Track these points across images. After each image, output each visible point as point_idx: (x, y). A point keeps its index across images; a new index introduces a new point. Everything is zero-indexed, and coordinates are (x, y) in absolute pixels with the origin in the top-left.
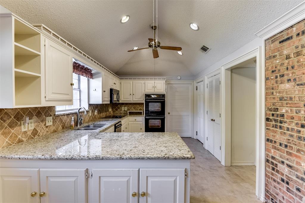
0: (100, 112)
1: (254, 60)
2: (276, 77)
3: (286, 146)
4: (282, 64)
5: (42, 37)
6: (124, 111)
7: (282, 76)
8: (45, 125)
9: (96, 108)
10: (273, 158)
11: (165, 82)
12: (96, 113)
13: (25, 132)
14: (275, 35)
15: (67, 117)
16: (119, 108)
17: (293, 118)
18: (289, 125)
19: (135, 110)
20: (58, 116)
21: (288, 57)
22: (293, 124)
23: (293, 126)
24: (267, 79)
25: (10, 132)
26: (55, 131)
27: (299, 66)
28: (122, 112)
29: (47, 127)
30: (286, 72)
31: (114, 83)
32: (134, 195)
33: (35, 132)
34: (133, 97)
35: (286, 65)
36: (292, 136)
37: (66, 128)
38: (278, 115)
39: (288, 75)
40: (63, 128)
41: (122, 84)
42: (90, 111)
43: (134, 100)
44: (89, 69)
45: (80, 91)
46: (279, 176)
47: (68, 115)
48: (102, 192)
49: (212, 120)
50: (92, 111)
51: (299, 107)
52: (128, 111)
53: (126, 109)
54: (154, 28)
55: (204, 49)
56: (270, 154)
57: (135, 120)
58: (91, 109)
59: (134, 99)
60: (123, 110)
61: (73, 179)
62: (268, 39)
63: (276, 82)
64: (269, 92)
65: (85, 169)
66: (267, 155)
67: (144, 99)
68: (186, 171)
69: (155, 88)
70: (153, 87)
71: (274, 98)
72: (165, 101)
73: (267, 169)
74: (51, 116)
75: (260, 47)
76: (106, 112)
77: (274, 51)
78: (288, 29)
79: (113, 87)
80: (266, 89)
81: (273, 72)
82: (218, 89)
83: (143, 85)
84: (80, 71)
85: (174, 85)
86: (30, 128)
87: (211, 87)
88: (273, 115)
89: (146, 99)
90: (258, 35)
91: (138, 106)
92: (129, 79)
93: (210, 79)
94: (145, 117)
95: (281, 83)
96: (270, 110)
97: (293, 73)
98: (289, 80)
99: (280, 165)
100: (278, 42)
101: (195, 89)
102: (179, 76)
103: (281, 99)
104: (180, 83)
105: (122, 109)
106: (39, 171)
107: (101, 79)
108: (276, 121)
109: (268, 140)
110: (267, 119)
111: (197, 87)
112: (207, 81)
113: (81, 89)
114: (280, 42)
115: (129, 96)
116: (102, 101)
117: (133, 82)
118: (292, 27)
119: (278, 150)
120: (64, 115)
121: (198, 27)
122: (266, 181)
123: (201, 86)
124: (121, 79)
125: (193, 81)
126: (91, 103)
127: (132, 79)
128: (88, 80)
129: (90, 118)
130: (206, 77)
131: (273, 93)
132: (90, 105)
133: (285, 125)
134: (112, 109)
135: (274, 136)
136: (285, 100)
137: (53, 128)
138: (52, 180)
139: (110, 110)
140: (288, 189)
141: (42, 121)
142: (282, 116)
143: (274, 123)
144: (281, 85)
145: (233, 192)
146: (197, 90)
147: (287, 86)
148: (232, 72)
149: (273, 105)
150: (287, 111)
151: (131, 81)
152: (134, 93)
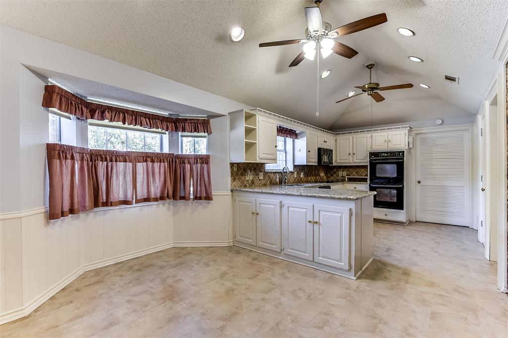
0: (306, 175)
5: (257, 116)
6: (343, 176)
8: (258, 178)
9: (302, 170)
11: (407, 132)
12: (302, 176)
13: (248, 181)
15: (274, 175)
16: (335, 173)
19: (358, 176)
20: (267, 173)
25: (241, 179)
26: (265, 185)
28: (338, 178)
29: (260, 180)
31: (325, 141)
32: (310, 222)
33: (253, 182)
34: (353, 158)
37: (273, 184)
40: (271, 183)
41: (338, 140)
42: (296, 173)
43: (355, 161)
44: (293, 130)
45: (286, 152)
47: (274, 173)
50: (298, 173)
52: (347, 177)
53: (345, 173)
54: (369, 67)
55: (450, 79)
57: (355, 188)
58: (296, 170)
61: (273, 206)
65: (279, 201)
67: (369, 160)
68: (350, 210)
69: (389, 143)
70: (386, 141)
72: (403, 162)
74: (262, 172)
76: (315, 176)
79: (322, 146)
83: (369, 140)
84: (285, 133)
85: (430, 135)
86: (250, 179)
92: (348, 133)
94: (370, 184)
102: (438, 119)
104: (442, 130)
106: (256, 200)
107: (305, 138)
113: (287, 151)
115: (348, 157)
116: (307, 162)
117: (353, 137)
120: (271, 173)
124: (337, 134)
126: (296, 164)
127: (352, 133)
128: (293, 141)
129: (295, 180)
130: (480, 118)
132: (295, 166)
134: (326, 174)
137: (264, 182)
138: (262, 205)
139: (322, 174)
141: (257, 175)
151: (350, 137)
152: (355, 152)
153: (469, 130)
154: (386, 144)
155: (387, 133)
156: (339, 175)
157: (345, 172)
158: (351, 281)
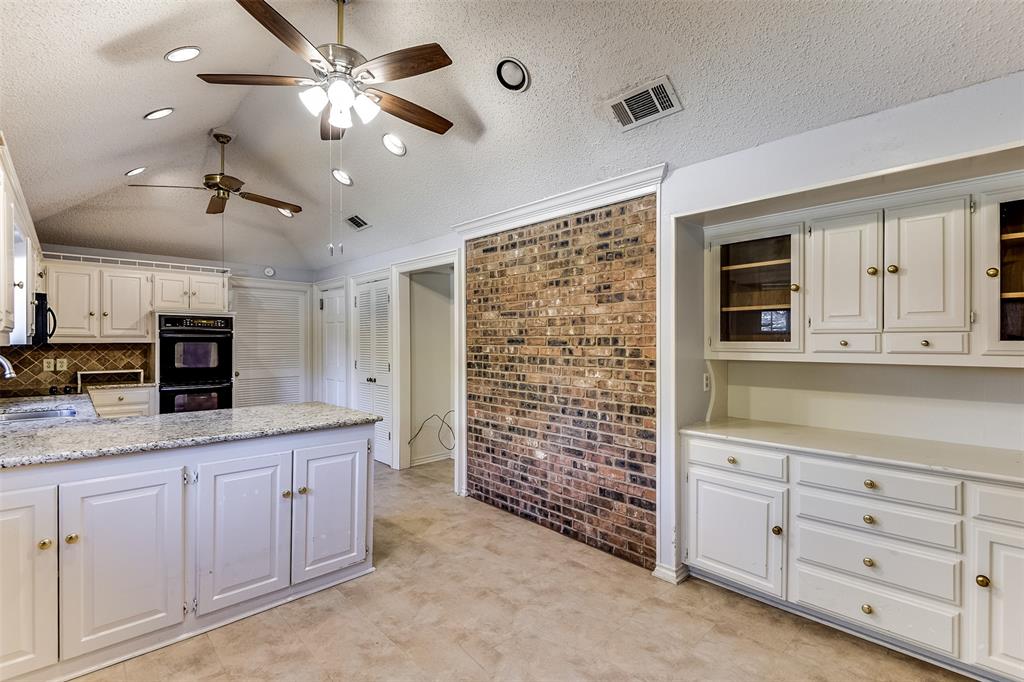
1: (451, 267)
2: (480, 301)
3: (491, 399)
4: (486, 284)
6: (55, 372)
7: (486, 300)
10: (477, 422)
11: (226, 280)
14: (478, 239)
16: (26, 362)
17: (497, 359)
18: (494, 369)
19: (107, 369)
21: (492, 276)
22: (498, 367)
23: (498, 370)
24: (468, 302)
27: (503, 290)
28: (41, 377)
30: (490, 296)
31: (40, 274)
32: (286, 495)
34: (100, 323)
35: (490, 285)
36: (496, 384)
38: (481, 356)
39: (492, 300)
43: (106, 333)
46: (484, 445)
48: (220, 503)
49: (371, 380)
51: (503, 344)
52: (79, 373)
53: (63, 364)
54: (221, 139)
55: (357, 222)
56: (473, 418)
57: (121, 399)
59: (108, 331)
60: (45, 369)
61: (152, 492)
62: (470, 241)
63: (480, 308)
64: (472, 320)
65: (181, 468)
66: (469, 420)
67: (158, 331)
69: (193, 298)
70: (185, 293)
71: (477, 332)
72: (232, 338)
73: (470, 442)
75: (460, 250)
77: (477, 261)
78: (492, 235)
80: (468, 317)
81: (476, 292)
82: (383, 312)
83: (146, 285)
85: (253, 292)
87: (367, 305)
88: (476, 357)
89: (161, 331)
90: (458, 230)
91: (118, 354)
92: (85, 259)
93: (364, 288)
94: (160, 387)
95: (485, 310)
96: (472, 350)
97: (498, 298)
98: (493, 307)
99: (484, 429)
100: (481, 250)
101: (317, 305)
102: (269, 267)
103: (485, 333)
104: (272, 286)
105: (45, 364)
108: (479, 365)
109: (470, 397)
110: (469, 365)
111: (322, 301)
112: (354, 291)
114: (484, 251)
115: (86, 321)
117: (101, 272)
118: (496, 234)
119: (482, 408)
121: (351, 180)
122: (469, 461)
123: (336, 300)
125: (312, 286)
130: (352, 281)
131: (475, 324)
133: (490, 370)
135: (477, 389)
136: (490, 335)
138: (95, 502)
140: (494, 460)
142: (486, 357)
143: (477, 369)
144: (484, 313)
145: (420, 498)
146: (322, 308)
147: (491, 315)
148: (411, 279)
149: (476, 342)
150: (491, 350)
151: (94, 270)
152: (107, 310)
153: (306, 292)
154: (186, 298)
155: (187, 276)
156: (41, 370)
157: (65, 361)
158: (371, 577)
